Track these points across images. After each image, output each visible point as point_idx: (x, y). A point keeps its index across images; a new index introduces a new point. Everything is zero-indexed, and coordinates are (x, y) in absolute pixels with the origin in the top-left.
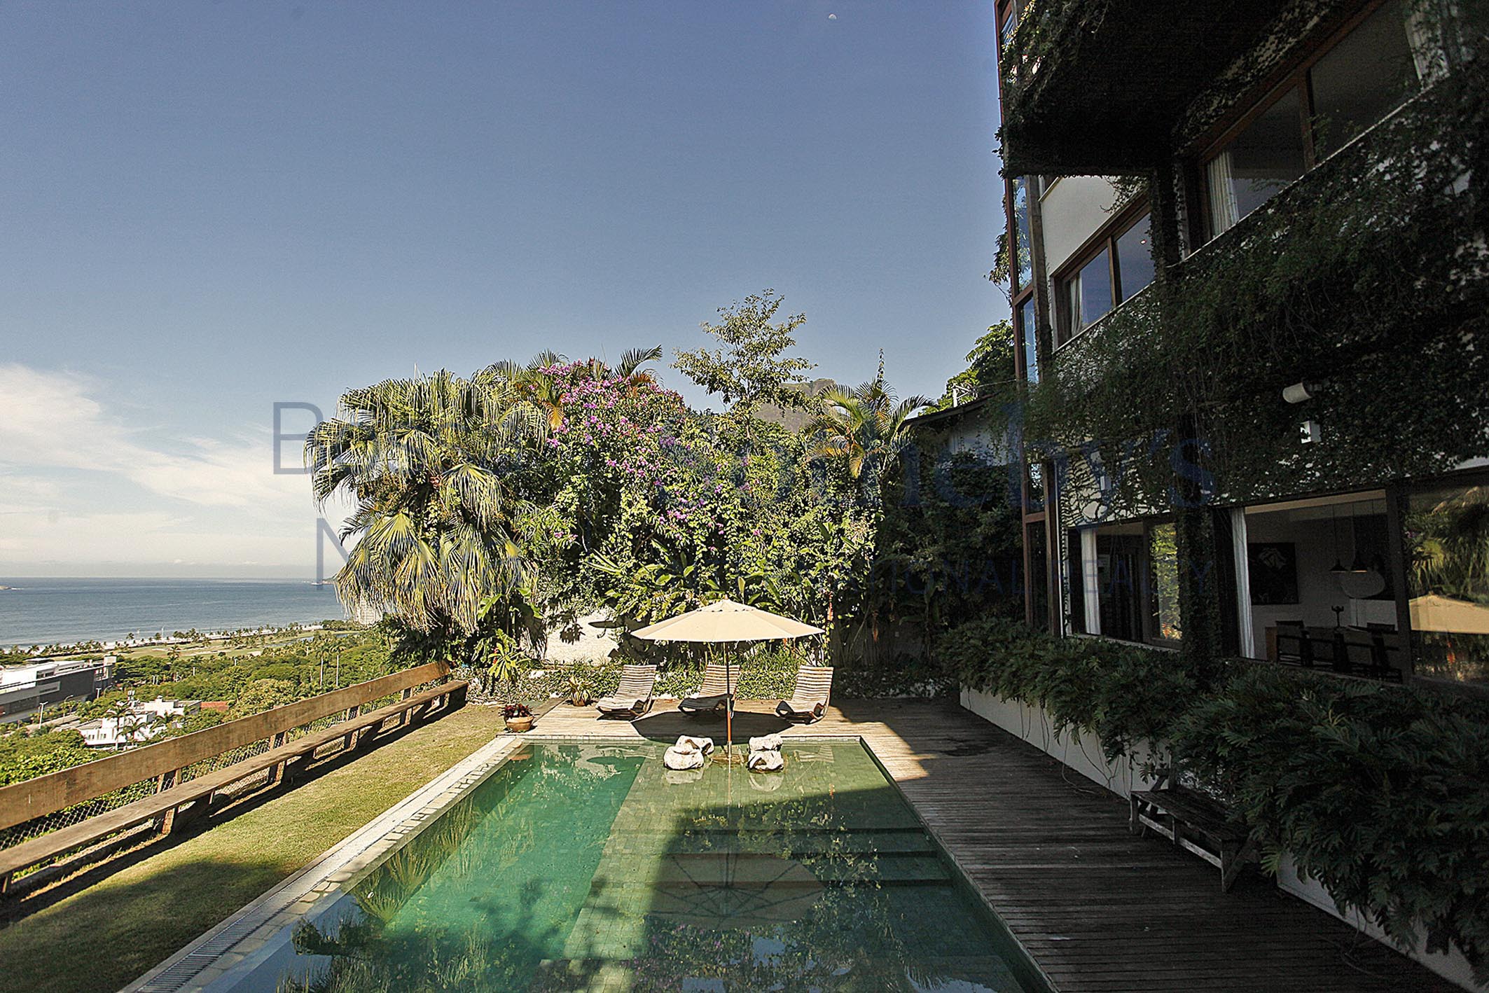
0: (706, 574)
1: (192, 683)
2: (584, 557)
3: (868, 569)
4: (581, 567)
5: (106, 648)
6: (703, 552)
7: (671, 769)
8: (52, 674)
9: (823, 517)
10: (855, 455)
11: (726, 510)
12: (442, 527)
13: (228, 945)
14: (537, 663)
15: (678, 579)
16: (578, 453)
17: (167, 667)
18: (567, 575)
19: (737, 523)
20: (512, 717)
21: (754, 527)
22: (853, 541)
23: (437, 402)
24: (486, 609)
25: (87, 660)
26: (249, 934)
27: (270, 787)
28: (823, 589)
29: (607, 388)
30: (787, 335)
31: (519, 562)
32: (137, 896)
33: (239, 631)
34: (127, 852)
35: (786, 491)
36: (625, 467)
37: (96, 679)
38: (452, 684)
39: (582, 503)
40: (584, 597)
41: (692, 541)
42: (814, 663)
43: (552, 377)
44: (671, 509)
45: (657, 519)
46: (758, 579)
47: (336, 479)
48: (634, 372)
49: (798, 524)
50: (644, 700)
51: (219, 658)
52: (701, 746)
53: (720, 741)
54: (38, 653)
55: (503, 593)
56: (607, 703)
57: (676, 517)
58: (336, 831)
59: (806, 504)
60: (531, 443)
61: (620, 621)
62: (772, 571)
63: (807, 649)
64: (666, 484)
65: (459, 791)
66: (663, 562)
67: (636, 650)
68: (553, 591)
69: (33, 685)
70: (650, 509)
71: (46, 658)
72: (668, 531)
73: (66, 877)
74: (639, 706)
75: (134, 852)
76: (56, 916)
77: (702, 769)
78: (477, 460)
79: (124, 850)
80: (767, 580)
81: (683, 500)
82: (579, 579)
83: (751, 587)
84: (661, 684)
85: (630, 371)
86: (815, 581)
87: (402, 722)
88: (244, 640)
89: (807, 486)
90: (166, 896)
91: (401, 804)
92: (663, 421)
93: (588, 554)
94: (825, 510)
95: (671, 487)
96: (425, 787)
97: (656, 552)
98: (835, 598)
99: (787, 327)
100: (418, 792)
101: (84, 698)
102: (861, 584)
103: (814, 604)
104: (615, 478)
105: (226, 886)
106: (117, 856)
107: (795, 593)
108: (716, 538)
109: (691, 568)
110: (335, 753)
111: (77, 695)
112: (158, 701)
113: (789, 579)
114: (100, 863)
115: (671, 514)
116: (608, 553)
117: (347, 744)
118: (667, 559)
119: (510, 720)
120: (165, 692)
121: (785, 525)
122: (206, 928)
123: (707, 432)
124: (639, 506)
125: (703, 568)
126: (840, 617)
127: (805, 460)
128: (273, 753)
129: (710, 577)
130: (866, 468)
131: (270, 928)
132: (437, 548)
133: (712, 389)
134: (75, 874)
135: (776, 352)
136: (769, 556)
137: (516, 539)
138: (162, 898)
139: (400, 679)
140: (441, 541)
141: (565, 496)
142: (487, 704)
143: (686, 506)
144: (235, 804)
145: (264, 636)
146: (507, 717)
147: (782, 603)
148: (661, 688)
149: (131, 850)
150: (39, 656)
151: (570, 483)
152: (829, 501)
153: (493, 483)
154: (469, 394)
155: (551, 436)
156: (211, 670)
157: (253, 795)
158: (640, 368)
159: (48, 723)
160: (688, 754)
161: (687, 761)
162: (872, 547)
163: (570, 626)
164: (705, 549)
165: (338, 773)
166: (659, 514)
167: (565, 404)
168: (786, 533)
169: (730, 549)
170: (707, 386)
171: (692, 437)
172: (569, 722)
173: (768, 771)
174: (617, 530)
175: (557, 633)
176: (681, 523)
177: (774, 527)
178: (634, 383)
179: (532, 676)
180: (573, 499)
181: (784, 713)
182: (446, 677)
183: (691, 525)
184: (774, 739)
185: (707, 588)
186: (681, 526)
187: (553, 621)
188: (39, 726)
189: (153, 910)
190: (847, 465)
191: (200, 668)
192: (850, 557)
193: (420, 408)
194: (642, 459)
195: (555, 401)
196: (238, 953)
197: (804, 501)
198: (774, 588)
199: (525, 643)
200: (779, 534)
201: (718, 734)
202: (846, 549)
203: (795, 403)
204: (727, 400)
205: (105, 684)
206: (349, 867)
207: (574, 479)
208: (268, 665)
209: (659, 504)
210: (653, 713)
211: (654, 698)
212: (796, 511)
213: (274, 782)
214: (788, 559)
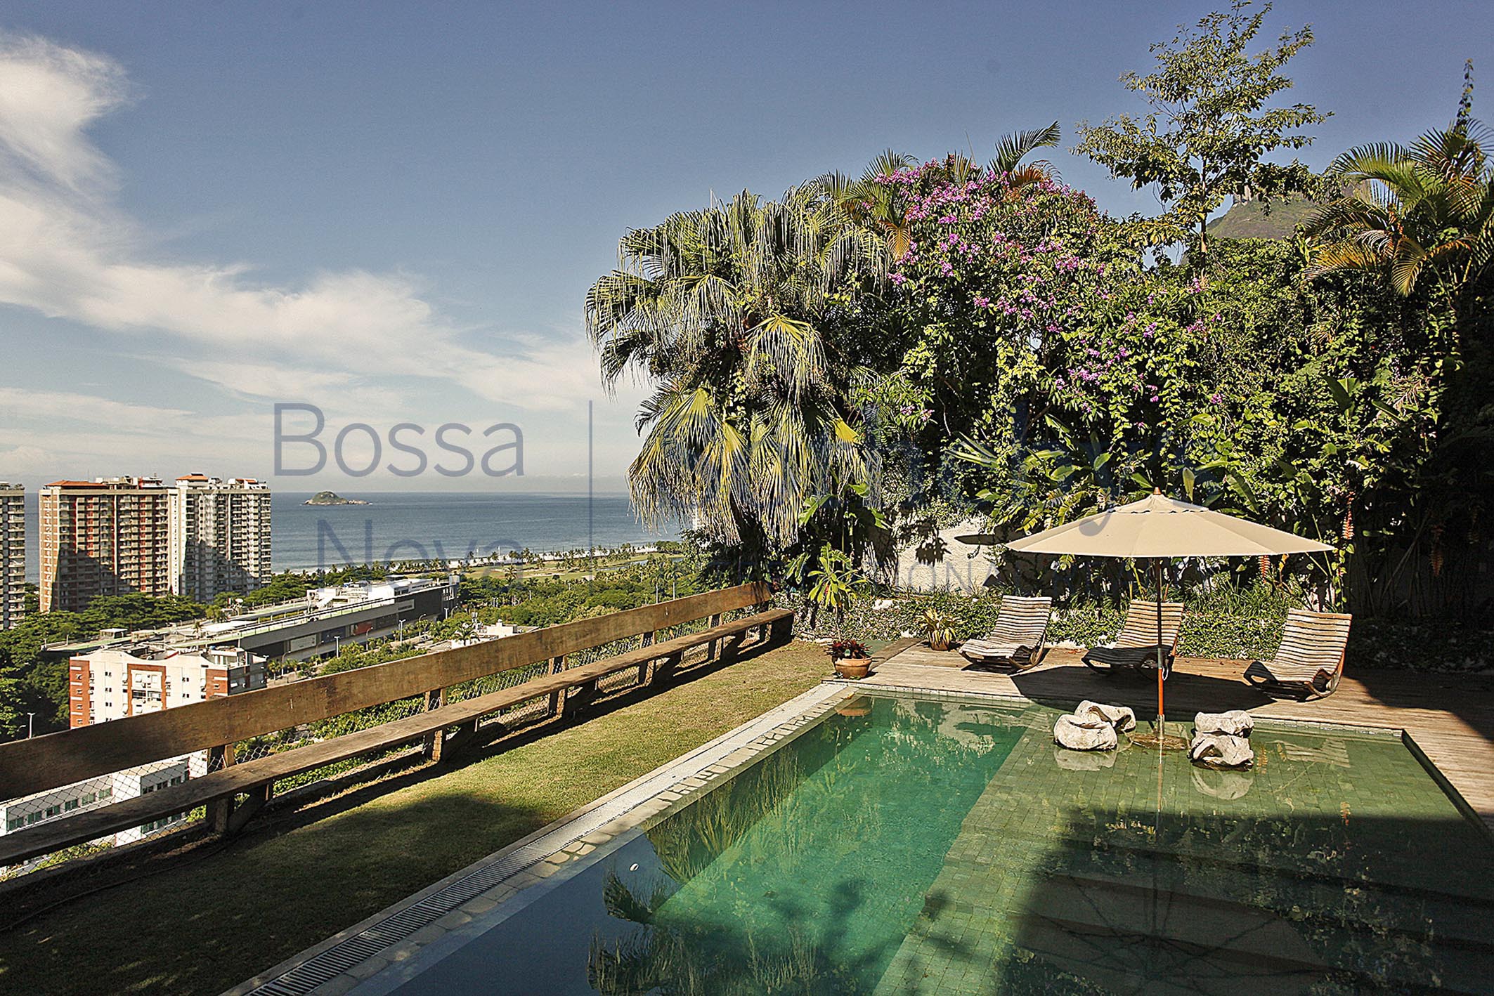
0: (1131, 465)
1: (529, 608)
2: (947, 444)
3: (1425, 455)
4: (943, 458)
5: (451, 566)
6: (1124, 430)
7: (1065, 747)
8: (407, 591)
9: (1338, 370)
10: (1406, 258)
11: (1162, 363)
12: (754, 404)
13: (459, 901)
14: (883, 590)
15: (1084, 473)
16: (933, 292)
17: (505, 590)
18: (926, 469)
19: (1180, 383)
20: (842, 657)
21: (1212, 388)
22: (1396, 407)
23: (740, 237)
24: (811, 512)
25: (435, 579)
26: (482, 892)
27: (550, 721)
28: (1333, 487)
29: (974, 192)
30: (1278, 72)
31: (856, 451)
32: (391, 826)
33: (571, 552)
34: (396, 775)
35: (1269, 332)
36: (1003, 306)
37: (444, 599)
38: (773, 613)
39: (941, 366)
40: (948, 499)
41: (1107, 414)
42: (1316, 607)
43: (894, 189)
44: (1073, 367)
45: (1052, 383)
46: (1218, 473)
47: (623, 350)
48: (1016, 169)
49: (1290, 383)
50: (1031, 646)
51: (554, 581)
52: (1115, 718)
53: (1148, 714)
54: (394, 570)
55: (835, 492)
56: (978, 648)
57: (1081, 379)
58: (607, 781)
59: (1306, 349)
60: (868, 283)
61: (1000, 535)
62: (1242, 460)
63: (1303, 585)
64: (1065, 329)
65: (761, 748)
66: (1064, 447)
67: (1024, 577)
68: (903, 492)
69: (392, 602)
70: (1042, 368)
71: (402, 575)
72: (1069, 399)
73: (336, 794)
74: (1023, 655)
75: (403, 776)
76: (316, 834)
77: (1114, 753)
78: (794, 312)
79: (393, 772)
80: (1233, 473)
81: (1093, 352)
82: (940, 476)
83: (1205, 485)
84: (1059, 626)
85: (1009, 167)
86: (1320, 475)
87: (711, 657)
88: (577, 563)
89: (1308, 320)
90: (417, 830)
91: (687, 756)
92: (1061, 235)
93: (953, 439)
94: (1342, 358)
95: (1073, 334)
96: (721, 738)
97: (1053, 433)
98: (1358, 505)
99: (1276, 55)
100: (711, 744)
101: (435, 618)
102: (1412, 482)
103: (1318, 513)
104: (990, 328)
105: (477, 830)
106: (386, 778)
107: (1286, 495)
108: (1144, 409)
109: (1107, 457)
110: (628, 687)
111: (429, 614)
112: (499, 624)
113: (1275, 474)
114: (370, 784)
115: (1073, 375)
116: (981, 437)
117: (642, 676)
118: (1069, 443)
119: (839, 661)
120: (505, 617)
121: (1267, 386)
122: (446, 874)
123: (1132, 247)
124: (1024, 363)
125: (1125, 454)
126: (1365, 533)
127: (1303, 278)
128: (550, 680)
129: (1138, 470)
130: (1425, 282)
131: (508, 888)
132: (747, 433)
133: (1142, 180)
134: (346, 792)
135: (1254, 105)
136: (1237, 436)
137: (851, 420)
138: (412, 832)
139: (706, 602)
140: (752, 425)
141: (917, 355)
142: (818, 640)
143: (1099, 360)
144: (510, 736)
145: (597, 558)
146: (835, 657)
147: (1260, 509)
148: (1060, 633)
149: (399, 774)
150: (395, 573)
151: (924, 337)
152: (1351, 343)
153: (812, 341)
154: (778, 220)
155: (892, 271)
156: (546, 594)
157: (530, 728)
158: (1025, 162)
159: (407, 641)
160: (1092, 727)
161: (1091, 739)
162: (1435, 418)
163: (930, 541)
164: (1128, 426)
165: (626, 711)
166: (1056, 374)
167: (913, 223)
168: (1268, 399)
169: (1168, 424)
170: (1134, 177)
171: (1106, 257)
172: (921, 669)
173: (1226, 767)
174: (994, 404)
175: (912, 551)
176: (1089, 387)
177: (1247, 390)
178: (1017, 183)
179: (877, 607)
180: (927, 360)
181: (1260, 680)
182: (767, 603)
183: (1105, 388)
184: (1242, 718)
185: (1133, 487)
186: (1090, 392)
187: (906, 533)
188: (399, 643)
189: (399, 845)
190: (1387, 280)
191: (536, 592)
192: (1388, 434)
193: (717, 246)
194: (1028, 292)
195: (897, 222)
196: (466, 913)
197: (1301, 345)
198: (1245, 487)
199: (868, 564)
200: (1255, 400)
201: (1143, 704)
202: (1382, 420)
203: (1289, 185)
204: (1167, 194)
205: (451, 604)
206: (610, 827)
207: (928, 330)
208: (601, 591)
209: (1054, 361)
210: (1044, 666)
211: (1048, 645)
212: (1287, 363)
213: (555, 715)
214: (1271, 440)
